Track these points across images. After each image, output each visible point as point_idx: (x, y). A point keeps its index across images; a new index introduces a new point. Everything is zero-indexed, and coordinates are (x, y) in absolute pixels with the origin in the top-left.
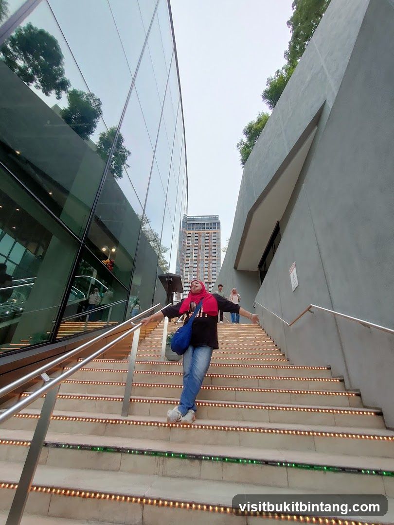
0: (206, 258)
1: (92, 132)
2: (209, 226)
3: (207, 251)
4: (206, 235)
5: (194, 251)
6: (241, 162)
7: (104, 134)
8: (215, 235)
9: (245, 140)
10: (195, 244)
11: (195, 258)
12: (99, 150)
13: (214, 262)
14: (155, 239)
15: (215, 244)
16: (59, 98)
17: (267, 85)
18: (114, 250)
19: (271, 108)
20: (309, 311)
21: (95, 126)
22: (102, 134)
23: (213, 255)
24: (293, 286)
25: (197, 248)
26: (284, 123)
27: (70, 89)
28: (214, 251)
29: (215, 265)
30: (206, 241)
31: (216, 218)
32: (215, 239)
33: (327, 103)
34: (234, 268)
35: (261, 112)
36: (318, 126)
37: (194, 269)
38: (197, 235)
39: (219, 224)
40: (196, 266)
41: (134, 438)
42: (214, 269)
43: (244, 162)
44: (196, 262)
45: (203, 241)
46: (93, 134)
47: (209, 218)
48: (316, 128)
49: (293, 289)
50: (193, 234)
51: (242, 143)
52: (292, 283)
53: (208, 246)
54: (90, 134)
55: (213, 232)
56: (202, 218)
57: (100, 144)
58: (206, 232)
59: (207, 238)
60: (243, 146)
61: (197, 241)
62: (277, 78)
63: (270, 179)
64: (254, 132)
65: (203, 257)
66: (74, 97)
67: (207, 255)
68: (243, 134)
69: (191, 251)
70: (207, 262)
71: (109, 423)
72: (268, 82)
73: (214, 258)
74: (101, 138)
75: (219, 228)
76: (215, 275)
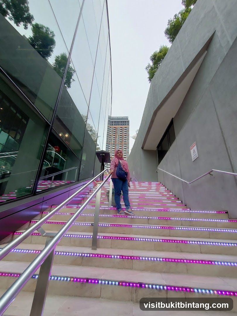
0: (120, 143)
1: (50, 55)
2: (122, 123)
3: (121, 139)
4: (120, 129)
5: (113, 139)
6: (148, 79)
7: (58, 57)
8: (126, 129)
9: (151, 64)
10: (114, 134)
11: (114, 143)
12: (55, 69)
13: (125, 145)
14: (91, 130)
15: (126, 135)
16: (26, 28)
17: (168, 25)
18: (67, 135)
19: (170, 41)
20: (210, 174)
21: (52, 51)
22: (57, 57)
23: (124, 141)
24: (193, 158)
25: (115, 137)
26: (182, 50)
27: (34, 23)
28: (125, 139)
29: (125, 147)
30: (121, 133)
31: (127, 118)
32: (126, 132)
33: (217, 32)
34: (142, 148)
35: (162, 45)
36: (207, 51)
37: (113, 150)
38: (115, 129)
39: (128, 122)
40: (114, 147)
41: (105, 267)
42: (125, 150)
43: (151, 78)
44: (114, 145)
45: (119, 132)
46: (50, 56)
47: (122, 118)
48: (206, 52)
49: (193, 160)
50: (112, 128)
51: (149, 66)
52: (192, 156)
53: (121, 136)
54: (49, 56)
55: (124, 127)
56: (118, 118)
57: (56, 64)
58: (120, 127)
59: (121, 131)
60: (150, 68)
61: (115, 133)
62: (175, 20)
63: (170, 89)
64: (157, 59)
65: (118, 142)
66: (37, 29)
67: (121, 141)
68: (150, 60)
69: (111, 138)
70: (121, 145)
71: (84, 256)
72: (168, 23)
73: (125, 143)
74: (56, 60)
75: (128, 124)
76: (126, 153)
